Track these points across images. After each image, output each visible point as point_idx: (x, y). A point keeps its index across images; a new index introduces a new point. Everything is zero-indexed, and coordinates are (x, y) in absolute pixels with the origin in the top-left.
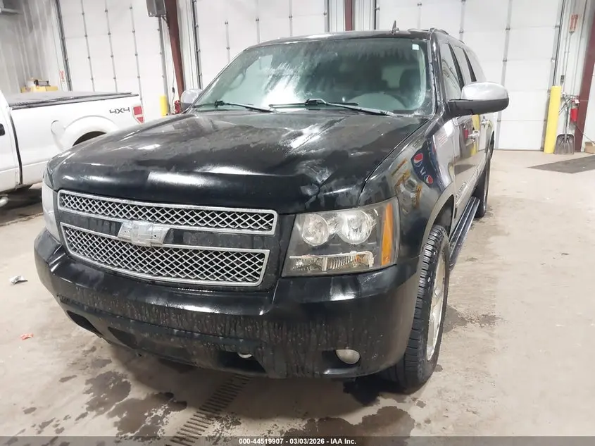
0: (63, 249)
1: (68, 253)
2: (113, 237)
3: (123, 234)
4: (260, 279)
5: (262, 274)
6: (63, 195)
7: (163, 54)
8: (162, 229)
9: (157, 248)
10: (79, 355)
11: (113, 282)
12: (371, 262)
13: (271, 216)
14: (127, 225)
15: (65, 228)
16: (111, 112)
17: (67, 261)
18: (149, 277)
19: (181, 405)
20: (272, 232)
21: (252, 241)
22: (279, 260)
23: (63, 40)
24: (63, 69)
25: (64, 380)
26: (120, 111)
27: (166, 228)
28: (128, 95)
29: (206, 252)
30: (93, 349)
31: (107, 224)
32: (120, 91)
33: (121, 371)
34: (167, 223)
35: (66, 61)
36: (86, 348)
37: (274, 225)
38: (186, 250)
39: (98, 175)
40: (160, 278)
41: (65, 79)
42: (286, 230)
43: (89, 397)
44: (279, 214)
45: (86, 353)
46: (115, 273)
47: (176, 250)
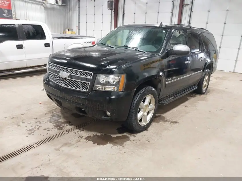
0: (48, 78)
1: (49, 79)
2: (58, 75)
3: (60, 74)
4: (88, 90)
5: (88, 88)
6: (50, 64)
7: (111, 23)
8: (68, 74)
9: (67, 79)
10: (52, 110)
11: (57, 87)
12: (116, 90)
13: (91, 74)
14: (61, 72)
15: (49, 72)
16: (84, 43)
17: (49, 81)
18: (65, 86)
19: (71, 125)
20: (91, 78)
21: (87, 80)
22: (92, 86)
23: (79, 15)
24: (77, 26)
25: (46, 114)
26: (87, 42)
27: (69, 74)
28: (91, 37)
29: (77, 81)
30: (56, 109)
31: (57, 72)
32: (87, 36)
33: (60, 115)
34: (69, 73)
35: (79, 23)
36: (54, 108)
37: (92, 76)
38: (73, 80)
39: (57, 59)
40: (67, 87)
41: (78, 29)
42: (94, 78)
43: (49, 119)
44: (94, 74)
45: (53, 109)
46: (58, 85)
47: (71, 80)
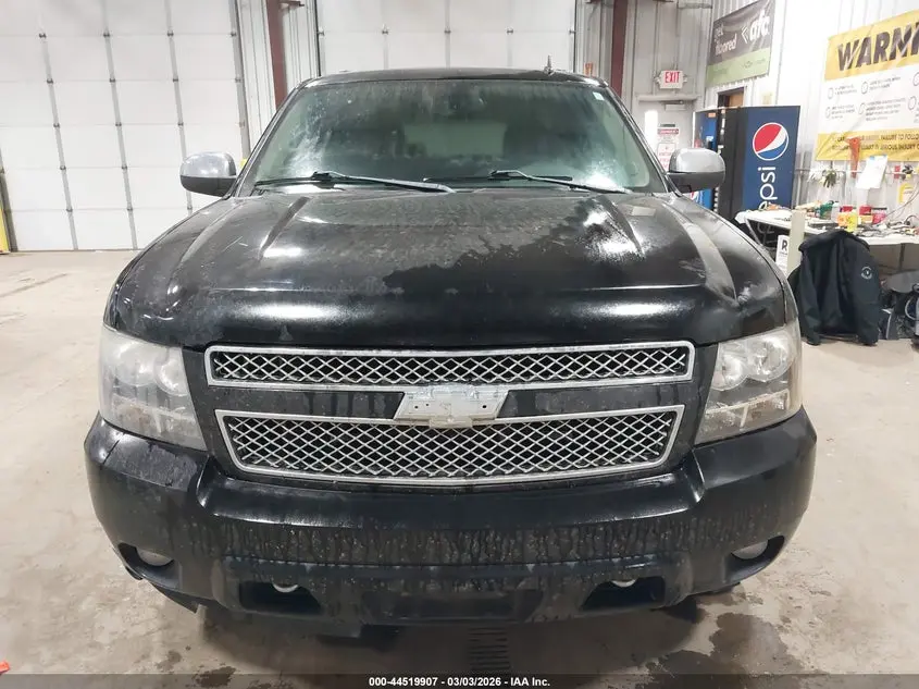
2: (378, 421)
4: (665, 454)
5: (670, 444)
6: (217, 356)
8: (494, 393)
15: (229, 420)
20: (688, 376)
21: (657, 395)
27: (503, 390)
31: (364, 398)
34: (498, 382)
37: (690, 365)
44: (697, 347)
